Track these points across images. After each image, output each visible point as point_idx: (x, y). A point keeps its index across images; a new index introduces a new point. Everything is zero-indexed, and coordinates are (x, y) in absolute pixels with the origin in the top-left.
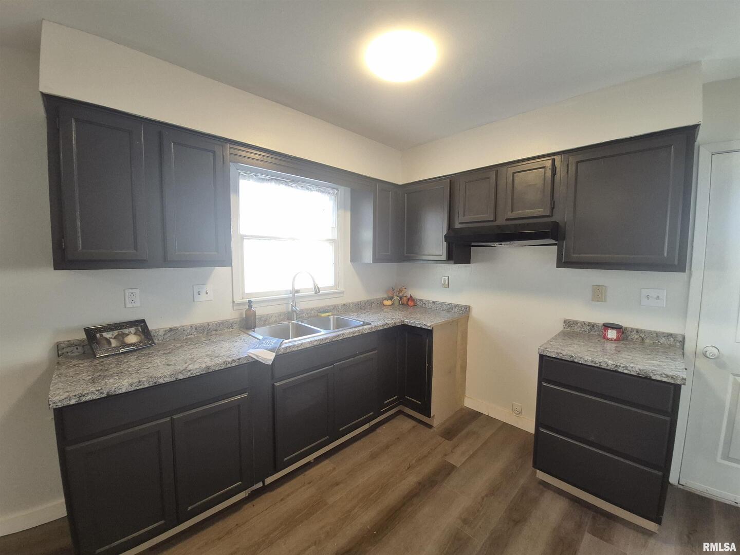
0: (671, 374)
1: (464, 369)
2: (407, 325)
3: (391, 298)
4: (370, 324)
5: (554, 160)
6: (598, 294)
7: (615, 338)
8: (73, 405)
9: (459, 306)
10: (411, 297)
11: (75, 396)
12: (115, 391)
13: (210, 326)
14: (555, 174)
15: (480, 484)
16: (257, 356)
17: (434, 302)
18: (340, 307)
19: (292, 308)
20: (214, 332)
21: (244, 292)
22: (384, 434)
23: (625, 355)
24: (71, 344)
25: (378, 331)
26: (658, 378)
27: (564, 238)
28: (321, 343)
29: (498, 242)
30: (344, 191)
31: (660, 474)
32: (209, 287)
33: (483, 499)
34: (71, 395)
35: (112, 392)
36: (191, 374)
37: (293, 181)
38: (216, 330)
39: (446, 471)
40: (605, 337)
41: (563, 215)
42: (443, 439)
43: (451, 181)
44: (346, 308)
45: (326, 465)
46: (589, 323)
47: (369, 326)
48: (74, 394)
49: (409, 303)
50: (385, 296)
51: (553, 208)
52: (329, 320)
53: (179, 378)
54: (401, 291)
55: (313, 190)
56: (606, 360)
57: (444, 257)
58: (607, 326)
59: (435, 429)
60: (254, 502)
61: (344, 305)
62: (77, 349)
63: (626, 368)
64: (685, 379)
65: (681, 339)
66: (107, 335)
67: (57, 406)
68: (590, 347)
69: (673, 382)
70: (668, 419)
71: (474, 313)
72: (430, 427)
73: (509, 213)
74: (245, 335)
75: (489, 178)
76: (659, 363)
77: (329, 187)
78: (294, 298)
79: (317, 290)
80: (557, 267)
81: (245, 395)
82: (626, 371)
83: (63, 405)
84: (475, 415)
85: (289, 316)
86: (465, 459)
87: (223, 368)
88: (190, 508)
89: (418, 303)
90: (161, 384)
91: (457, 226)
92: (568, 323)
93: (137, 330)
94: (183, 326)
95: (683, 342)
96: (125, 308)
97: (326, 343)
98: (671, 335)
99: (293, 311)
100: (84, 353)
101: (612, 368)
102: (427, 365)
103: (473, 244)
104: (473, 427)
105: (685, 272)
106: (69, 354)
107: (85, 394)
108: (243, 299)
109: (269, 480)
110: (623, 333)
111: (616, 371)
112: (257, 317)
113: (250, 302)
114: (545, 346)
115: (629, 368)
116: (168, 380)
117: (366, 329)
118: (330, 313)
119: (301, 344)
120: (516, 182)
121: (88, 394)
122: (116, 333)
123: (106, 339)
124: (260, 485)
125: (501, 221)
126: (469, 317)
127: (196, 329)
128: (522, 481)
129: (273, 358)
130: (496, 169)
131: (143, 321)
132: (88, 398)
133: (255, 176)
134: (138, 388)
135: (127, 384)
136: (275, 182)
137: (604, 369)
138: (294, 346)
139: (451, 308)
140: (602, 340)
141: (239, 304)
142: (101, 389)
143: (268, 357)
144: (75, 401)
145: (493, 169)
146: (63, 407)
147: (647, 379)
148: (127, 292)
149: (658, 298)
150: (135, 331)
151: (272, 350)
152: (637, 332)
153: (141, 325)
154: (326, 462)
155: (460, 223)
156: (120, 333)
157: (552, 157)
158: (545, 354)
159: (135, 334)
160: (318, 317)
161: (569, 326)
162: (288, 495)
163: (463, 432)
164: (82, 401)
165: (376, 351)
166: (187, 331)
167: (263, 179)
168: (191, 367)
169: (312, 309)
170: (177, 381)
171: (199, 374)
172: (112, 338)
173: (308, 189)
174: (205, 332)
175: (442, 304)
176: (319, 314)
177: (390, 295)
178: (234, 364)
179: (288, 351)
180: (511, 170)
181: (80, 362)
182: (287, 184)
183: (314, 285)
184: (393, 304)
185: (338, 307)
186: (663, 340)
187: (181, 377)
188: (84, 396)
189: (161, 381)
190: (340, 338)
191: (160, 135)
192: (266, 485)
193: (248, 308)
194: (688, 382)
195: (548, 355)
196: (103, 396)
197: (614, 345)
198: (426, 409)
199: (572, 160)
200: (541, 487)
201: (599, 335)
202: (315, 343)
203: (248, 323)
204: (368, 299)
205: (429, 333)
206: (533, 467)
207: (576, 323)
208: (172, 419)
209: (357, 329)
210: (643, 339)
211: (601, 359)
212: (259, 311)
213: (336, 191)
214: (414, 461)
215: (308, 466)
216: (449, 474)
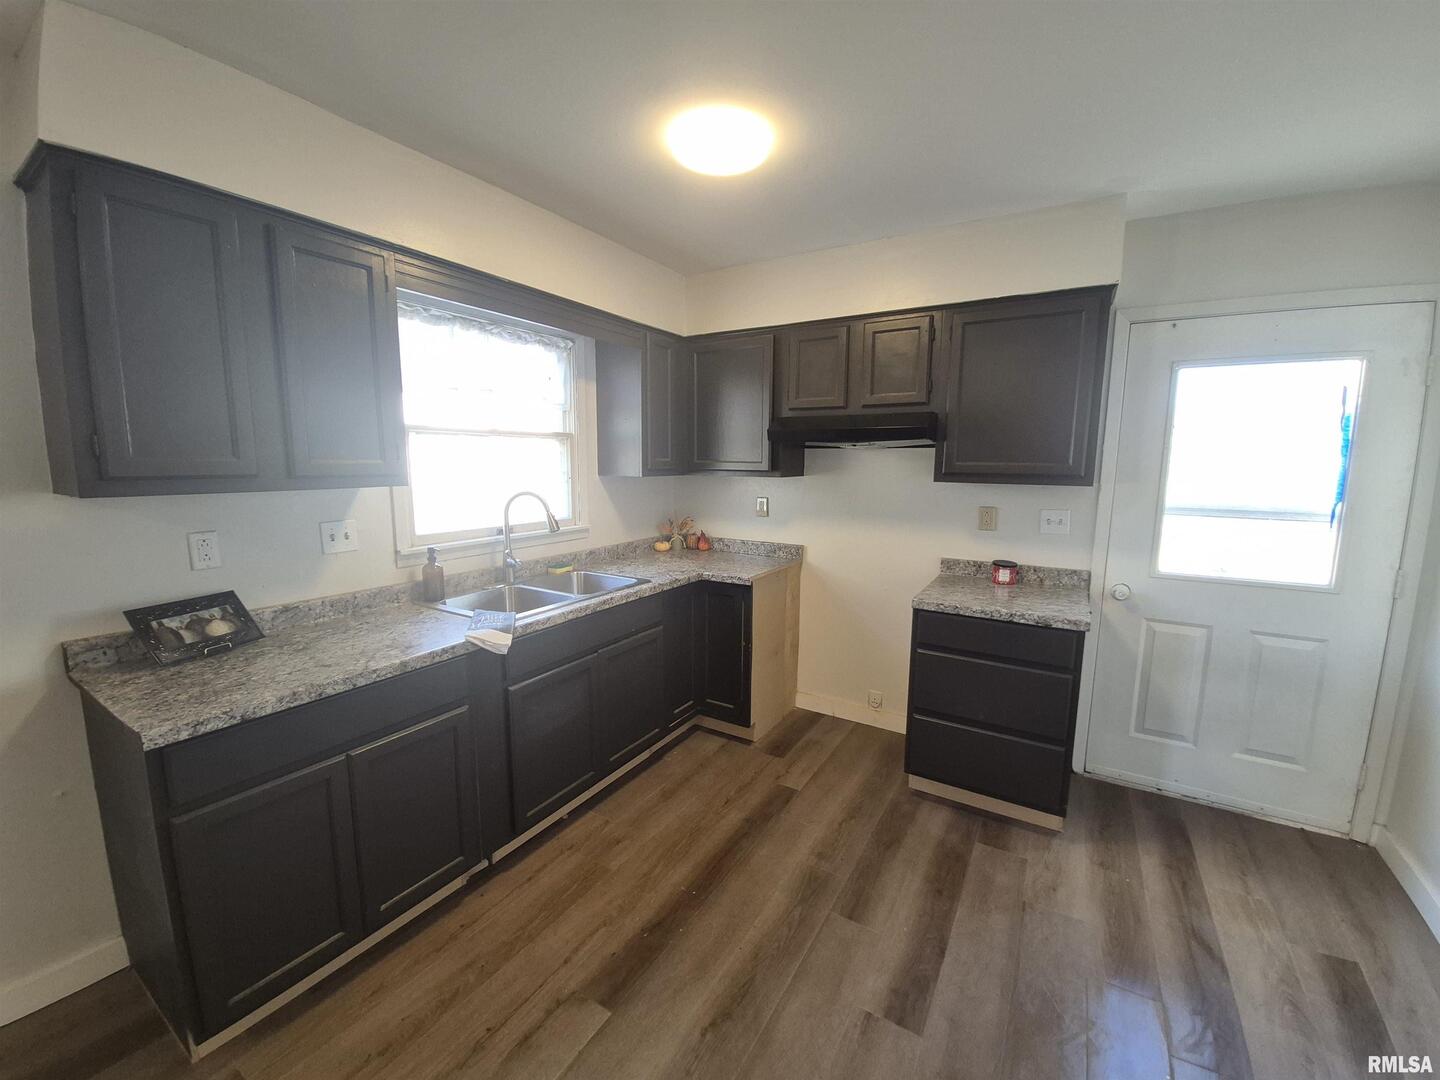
0: (1073, 619)
1: (795, 647)
2: (709, 582)
3: (668, 539)
4: (650, 581)
5: (932, 318)
6: (987, 520)
7: (1008, 580)
8: (186, 741)
9: (786, 546)
10: (703, 534)
11: (187, 725)
12: (254, 713)
13: (358, 599)
14: (934, 339)
15: (833, 809)
16: (483, 641)
17: (743, 542)
18: (584, 557)
19: (505, 561)
20: (365, 611)
21: (415, 535)
22: (676, 763)
23: (1020, 601)
24: (91, 646)
25: (663, 592)
26: (1060, 626)
27: (945, 438)
28: (580, 615)
29: (852, 442)
30: (585, 344)
31: (1063, 749)
32: (351, 525)
33: (840, 824)
34: (180, 724)
35: (250, 715)
36: (378, 676)
37: (494, 322)
38: (369, 607)
39: (783, 798)
40: (996, 582)
41: (944, 403)
42: (771, 757)
43: (774, 337)
44: (594, 558)
45: (592, 820)
46: (974, 562)
47: (650, 585)
48: (185, 722)
49: (699, 545)
50: (657, 534)
51: (930, 392)
52: (570, 578)
53: (359, 685)
54: (683, 525)
55: (529, 339)
56: (999, 608)
57: (765, 466)
58: (998, 565)
59: (756, 745)
60: (481, 889)
61: (591, 553)
62: (105, 653)
63: (1022, 616)
64: (1089, 624)
65: (1086, 577)
66: (172, 623)
67: (156, 744)
68: (978, 595)
69: (1075, 629)
70: (1070, 677)
71: (812, 557)
72: (749, 742)
73: (868, 395)
74: (431, 611)
75: (837, 337)
76: (1061, 608)
77: (559, 336)
78: (509, 542)
79: (554, 525)
80: (935, 481)
81: (464, 709)
82: (1022, 621)
83: (166, 743)
84: (814, 718)
85: (500, 575)
86: (808, 779)
87: (428, 664)
88: (383, 907)
89: (716, 545)
90: (329, 697)
91: (786, 413)
92: (948, 564)
93: (224, 611)
94: (308, 601)
95: (1088, 581)
96: (192, 569)
97: (587, 615)
98: (1075, 572)
99: (508, 566)
100: (119, 661)
101: (1005, 618)
102: (743, 643)
103: (807, 444)
104: (811, 734)
105: (1092, 485)
106: (90, 665)
107: (204, 720)
108: (412, 546)
109: (499, 855)
110: (1018, 573)
111: (1011, 622)
112: (445, 578)
113: (431, 551)
114: (921, 597)
115: (1027, 617)
116: (340, 688)
117: (646, 589)
118: (570, 568)
119: (549, 619)
120: (879, 346)
121: (209, 720)
122: (186, 618)
123: (172, 631)
124: (485, 864)
125: (854, 409)
126: (801, 564)
127: (332, 606)
128: (890, 796)
129: (509, 643)
130: (847, 323)
131: (231, 594)
132: (209, 727)
133: (425, 310)
134: (292, 705)
135: (274, 700)
136: (461, 323)
137: (997, 620)
138: (538, 622)
139: (773, 549)
140: (992, 585)
141: (408, 557)
142: (232, 710)
143: (502, 642)
144: (187, 733)
145: (843, 324)
146: (167, 746)
147: (1048, 627)
148: (194, 538)
149: (1061, 521)
150: (221, 613)
151: (505, 630)
152: (1035, 571)
153: (227, 601)
154: (591, 814)
155: (790, 409)
156: (195, 618)
157: (930, 313)
158: (921, 607)
159: (223, 618)
160: (551, 574)
161: (948, 568)
162: (539, 871)
163: (799, 744)
164: (200, 733)
165: (661, 627)
166: (315, 610)
167: (439, 318)
168: (373, 665)
169: (537, 562)
170: (356, 690)
171: (389, 676)
172: (181, 628)
173: (519, 338)
174: (350, 612)
175: (757, 545)
176: (550, 569)
177: (665, 533)
178: (445, 657)
179: (528, 631)
180: (871, 327)
181: (133, 675)
182: (482, 328)
183: (548, 515)
184: (671, 548)
185: (580, 555)
186: (1065, 580)
187: (361, 682)
188: (202, 723)
189: (330, 691)
190: (607, 607)
191: (268, 231)
192: (494, 862)
193: (427, 562)
194: (1094, 628)
195: (925, 608)
196: (235, 722)
197: (1007, 590)
198: (743, 717)
199: (958, 320)
200: (915, 798)
201: (987, 578)
202: (570, 617)
203: (429, 591)
204: (630, 540)
205: (745, 591)
206: (905, 771)
207: (957, 562)
208: (347, 755)
209: (631, 590)
210: (1041, 580)
211: (993, 608)
212: (449, 567)
213: (571, 344)
214: (732, 793)
215: (559, 825)
216: (788, 801)
